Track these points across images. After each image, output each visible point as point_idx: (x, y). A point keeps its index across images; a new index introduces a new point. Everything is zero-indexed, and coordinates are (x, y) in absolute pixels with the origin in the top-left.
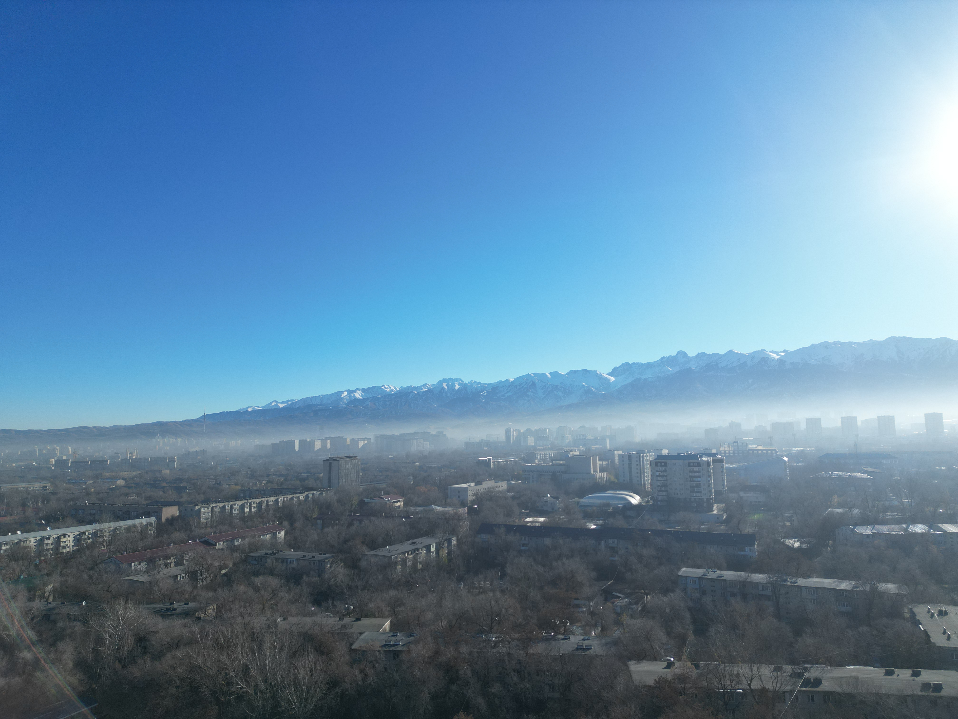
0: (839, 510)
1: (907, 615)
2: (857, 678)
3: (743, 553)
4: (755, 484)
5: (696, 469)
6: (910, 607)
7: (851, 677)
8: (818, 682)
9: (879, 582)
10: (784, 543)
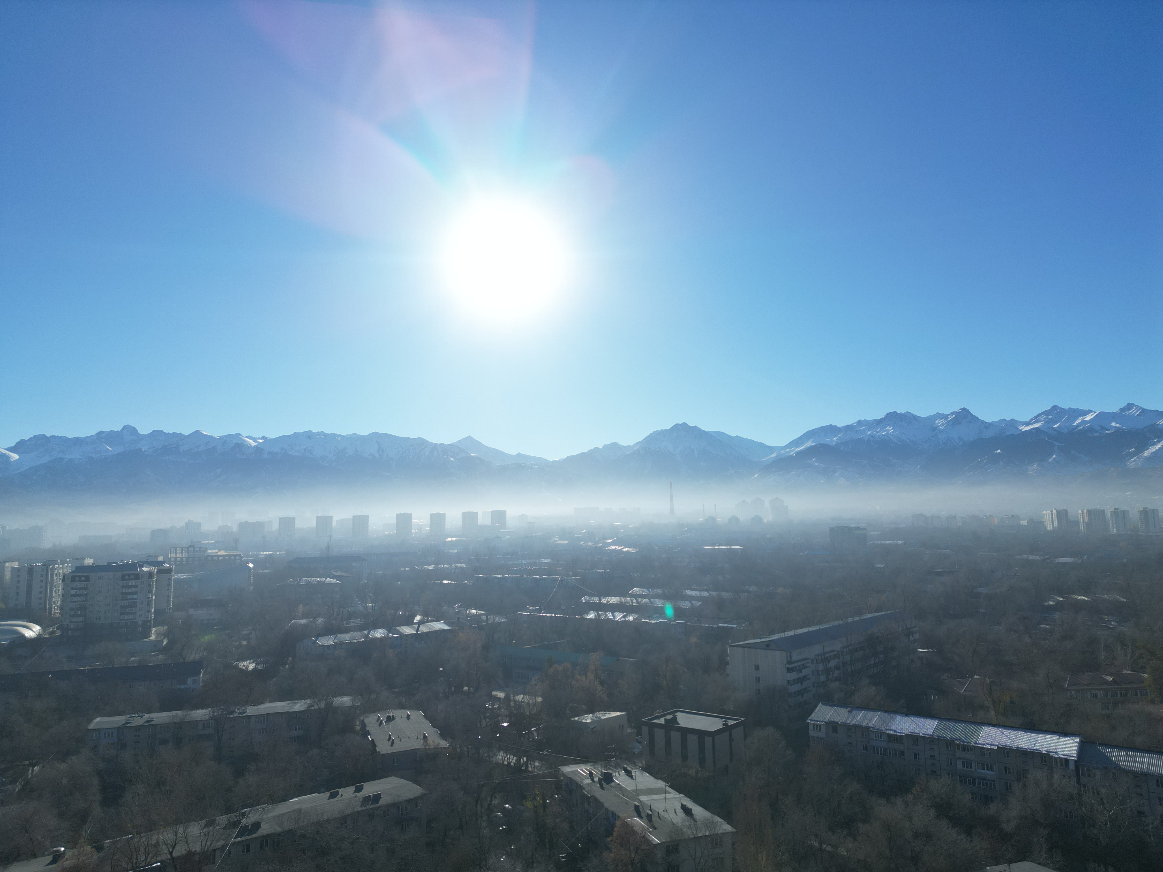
0: (303, 621)
1: (358, 728)
2: (299, 811)
3: (183, 687)
4: (210, 597)
5: (132, 583)
6: (362, 718)
7: (294, 811)
8: (257, 826)
9: (335, 696)
10: (236, 667)
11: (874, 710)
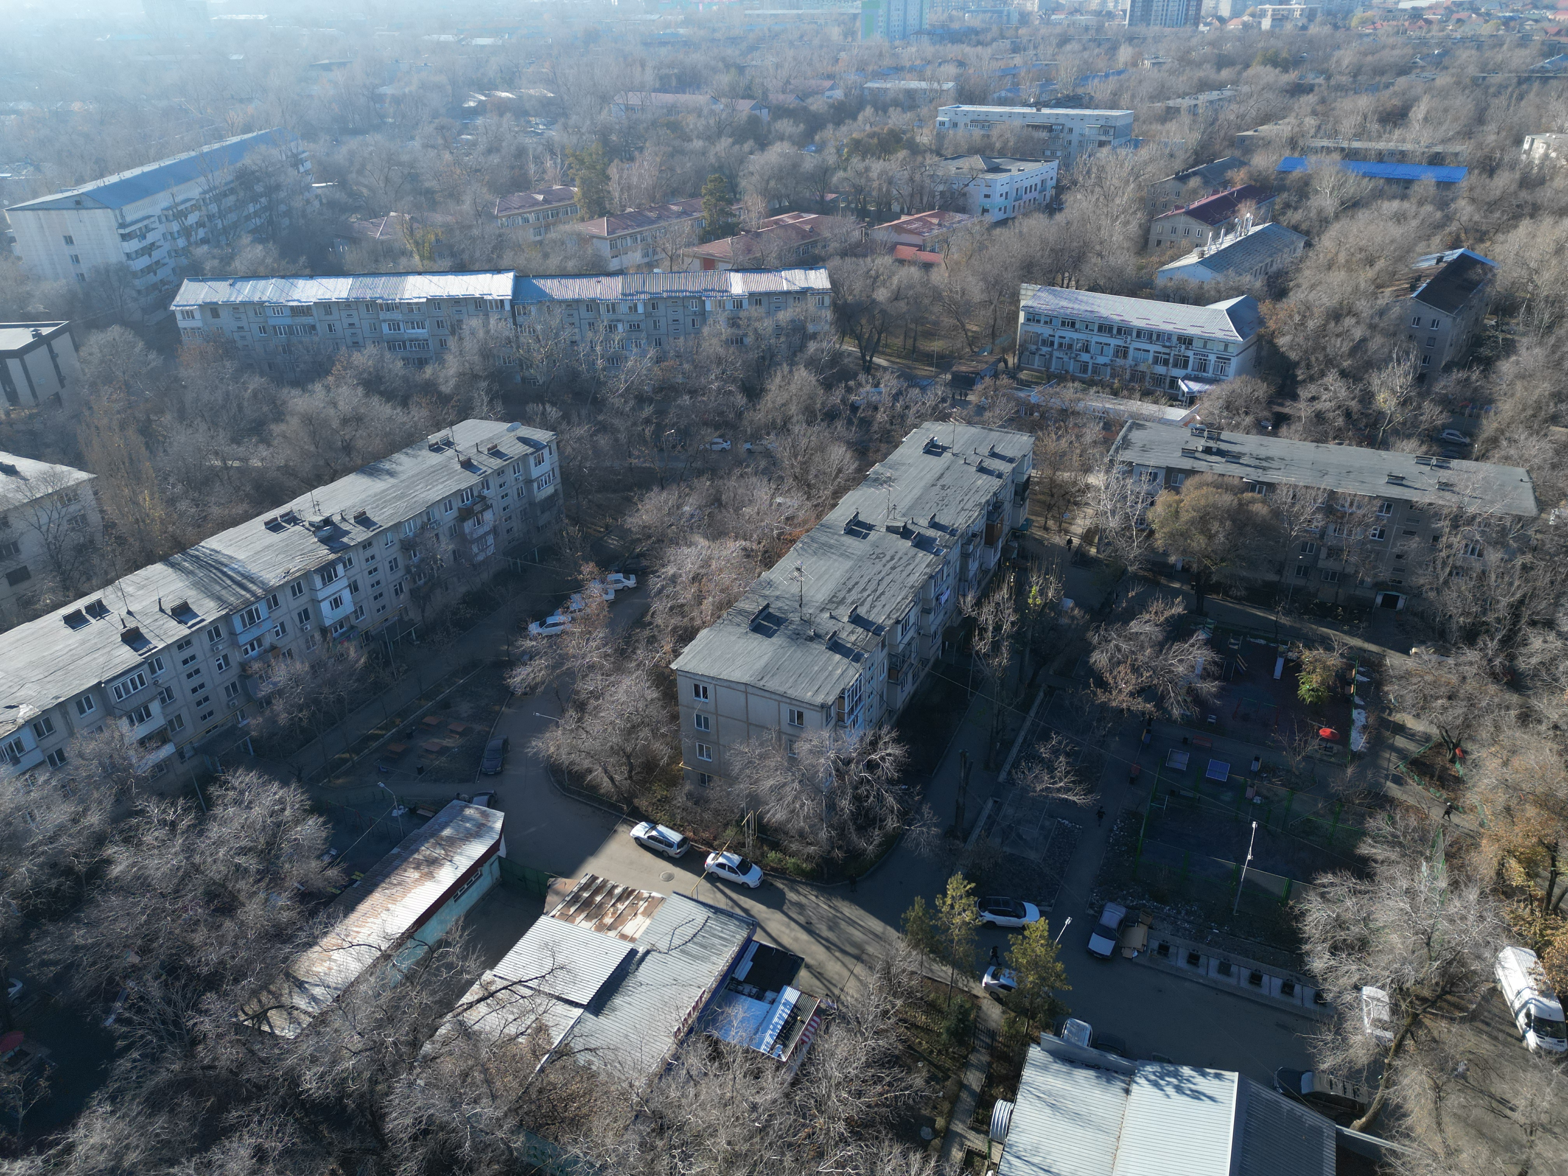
11: (265, 277)
